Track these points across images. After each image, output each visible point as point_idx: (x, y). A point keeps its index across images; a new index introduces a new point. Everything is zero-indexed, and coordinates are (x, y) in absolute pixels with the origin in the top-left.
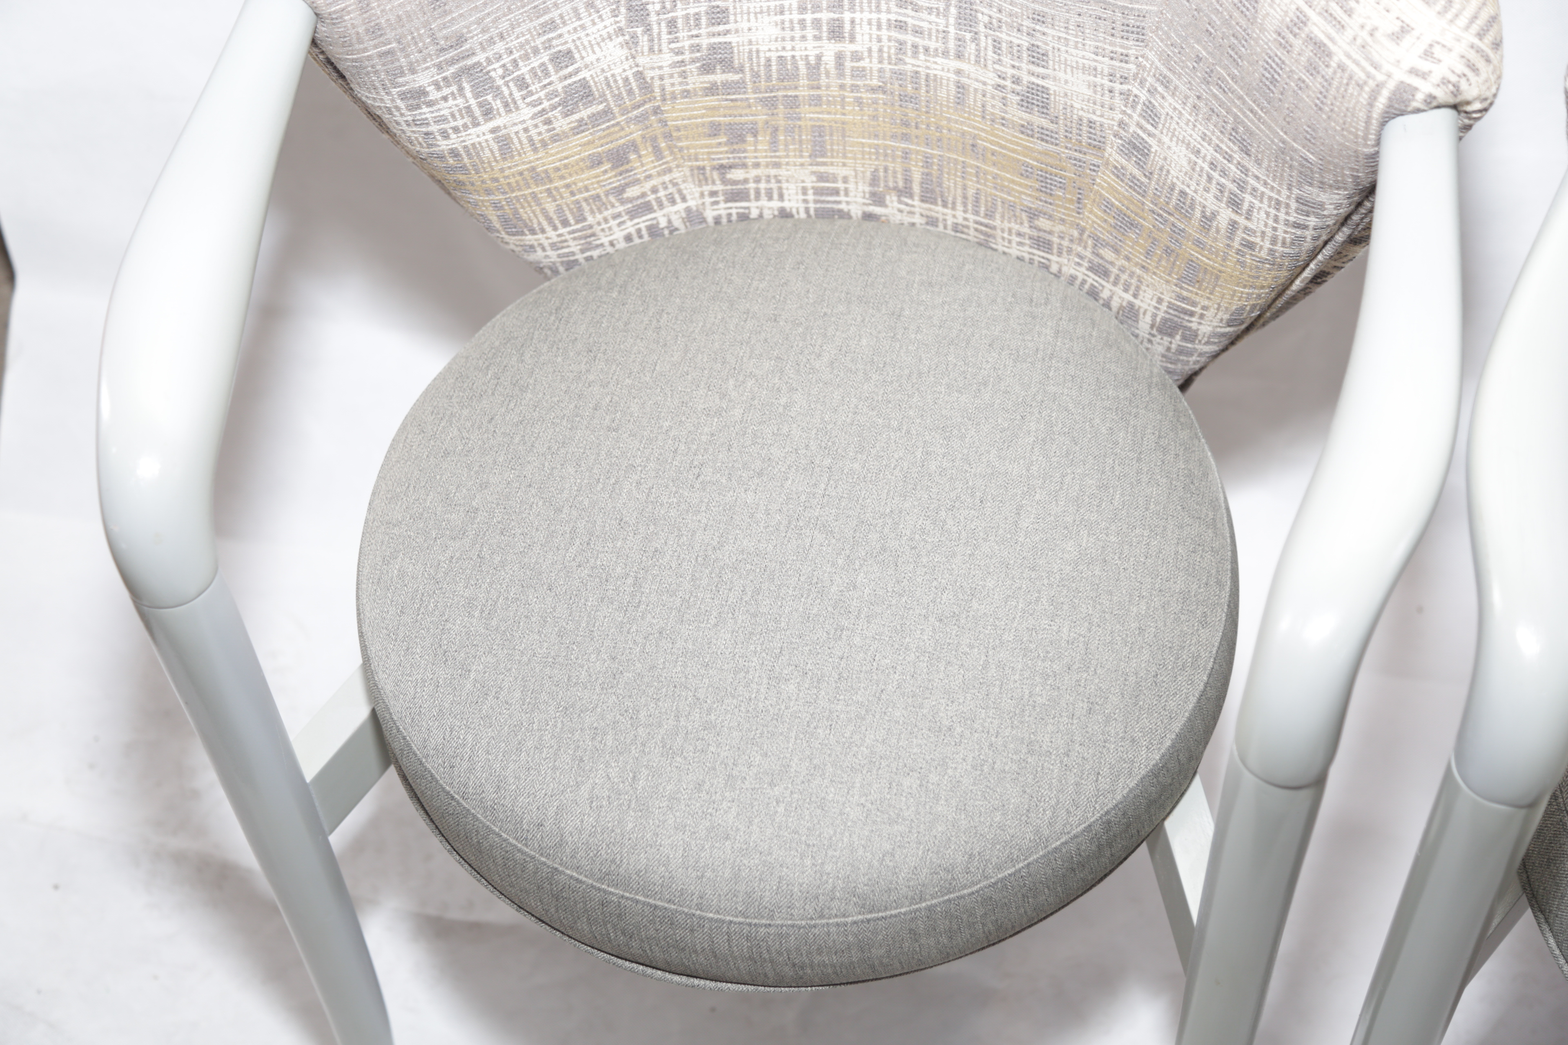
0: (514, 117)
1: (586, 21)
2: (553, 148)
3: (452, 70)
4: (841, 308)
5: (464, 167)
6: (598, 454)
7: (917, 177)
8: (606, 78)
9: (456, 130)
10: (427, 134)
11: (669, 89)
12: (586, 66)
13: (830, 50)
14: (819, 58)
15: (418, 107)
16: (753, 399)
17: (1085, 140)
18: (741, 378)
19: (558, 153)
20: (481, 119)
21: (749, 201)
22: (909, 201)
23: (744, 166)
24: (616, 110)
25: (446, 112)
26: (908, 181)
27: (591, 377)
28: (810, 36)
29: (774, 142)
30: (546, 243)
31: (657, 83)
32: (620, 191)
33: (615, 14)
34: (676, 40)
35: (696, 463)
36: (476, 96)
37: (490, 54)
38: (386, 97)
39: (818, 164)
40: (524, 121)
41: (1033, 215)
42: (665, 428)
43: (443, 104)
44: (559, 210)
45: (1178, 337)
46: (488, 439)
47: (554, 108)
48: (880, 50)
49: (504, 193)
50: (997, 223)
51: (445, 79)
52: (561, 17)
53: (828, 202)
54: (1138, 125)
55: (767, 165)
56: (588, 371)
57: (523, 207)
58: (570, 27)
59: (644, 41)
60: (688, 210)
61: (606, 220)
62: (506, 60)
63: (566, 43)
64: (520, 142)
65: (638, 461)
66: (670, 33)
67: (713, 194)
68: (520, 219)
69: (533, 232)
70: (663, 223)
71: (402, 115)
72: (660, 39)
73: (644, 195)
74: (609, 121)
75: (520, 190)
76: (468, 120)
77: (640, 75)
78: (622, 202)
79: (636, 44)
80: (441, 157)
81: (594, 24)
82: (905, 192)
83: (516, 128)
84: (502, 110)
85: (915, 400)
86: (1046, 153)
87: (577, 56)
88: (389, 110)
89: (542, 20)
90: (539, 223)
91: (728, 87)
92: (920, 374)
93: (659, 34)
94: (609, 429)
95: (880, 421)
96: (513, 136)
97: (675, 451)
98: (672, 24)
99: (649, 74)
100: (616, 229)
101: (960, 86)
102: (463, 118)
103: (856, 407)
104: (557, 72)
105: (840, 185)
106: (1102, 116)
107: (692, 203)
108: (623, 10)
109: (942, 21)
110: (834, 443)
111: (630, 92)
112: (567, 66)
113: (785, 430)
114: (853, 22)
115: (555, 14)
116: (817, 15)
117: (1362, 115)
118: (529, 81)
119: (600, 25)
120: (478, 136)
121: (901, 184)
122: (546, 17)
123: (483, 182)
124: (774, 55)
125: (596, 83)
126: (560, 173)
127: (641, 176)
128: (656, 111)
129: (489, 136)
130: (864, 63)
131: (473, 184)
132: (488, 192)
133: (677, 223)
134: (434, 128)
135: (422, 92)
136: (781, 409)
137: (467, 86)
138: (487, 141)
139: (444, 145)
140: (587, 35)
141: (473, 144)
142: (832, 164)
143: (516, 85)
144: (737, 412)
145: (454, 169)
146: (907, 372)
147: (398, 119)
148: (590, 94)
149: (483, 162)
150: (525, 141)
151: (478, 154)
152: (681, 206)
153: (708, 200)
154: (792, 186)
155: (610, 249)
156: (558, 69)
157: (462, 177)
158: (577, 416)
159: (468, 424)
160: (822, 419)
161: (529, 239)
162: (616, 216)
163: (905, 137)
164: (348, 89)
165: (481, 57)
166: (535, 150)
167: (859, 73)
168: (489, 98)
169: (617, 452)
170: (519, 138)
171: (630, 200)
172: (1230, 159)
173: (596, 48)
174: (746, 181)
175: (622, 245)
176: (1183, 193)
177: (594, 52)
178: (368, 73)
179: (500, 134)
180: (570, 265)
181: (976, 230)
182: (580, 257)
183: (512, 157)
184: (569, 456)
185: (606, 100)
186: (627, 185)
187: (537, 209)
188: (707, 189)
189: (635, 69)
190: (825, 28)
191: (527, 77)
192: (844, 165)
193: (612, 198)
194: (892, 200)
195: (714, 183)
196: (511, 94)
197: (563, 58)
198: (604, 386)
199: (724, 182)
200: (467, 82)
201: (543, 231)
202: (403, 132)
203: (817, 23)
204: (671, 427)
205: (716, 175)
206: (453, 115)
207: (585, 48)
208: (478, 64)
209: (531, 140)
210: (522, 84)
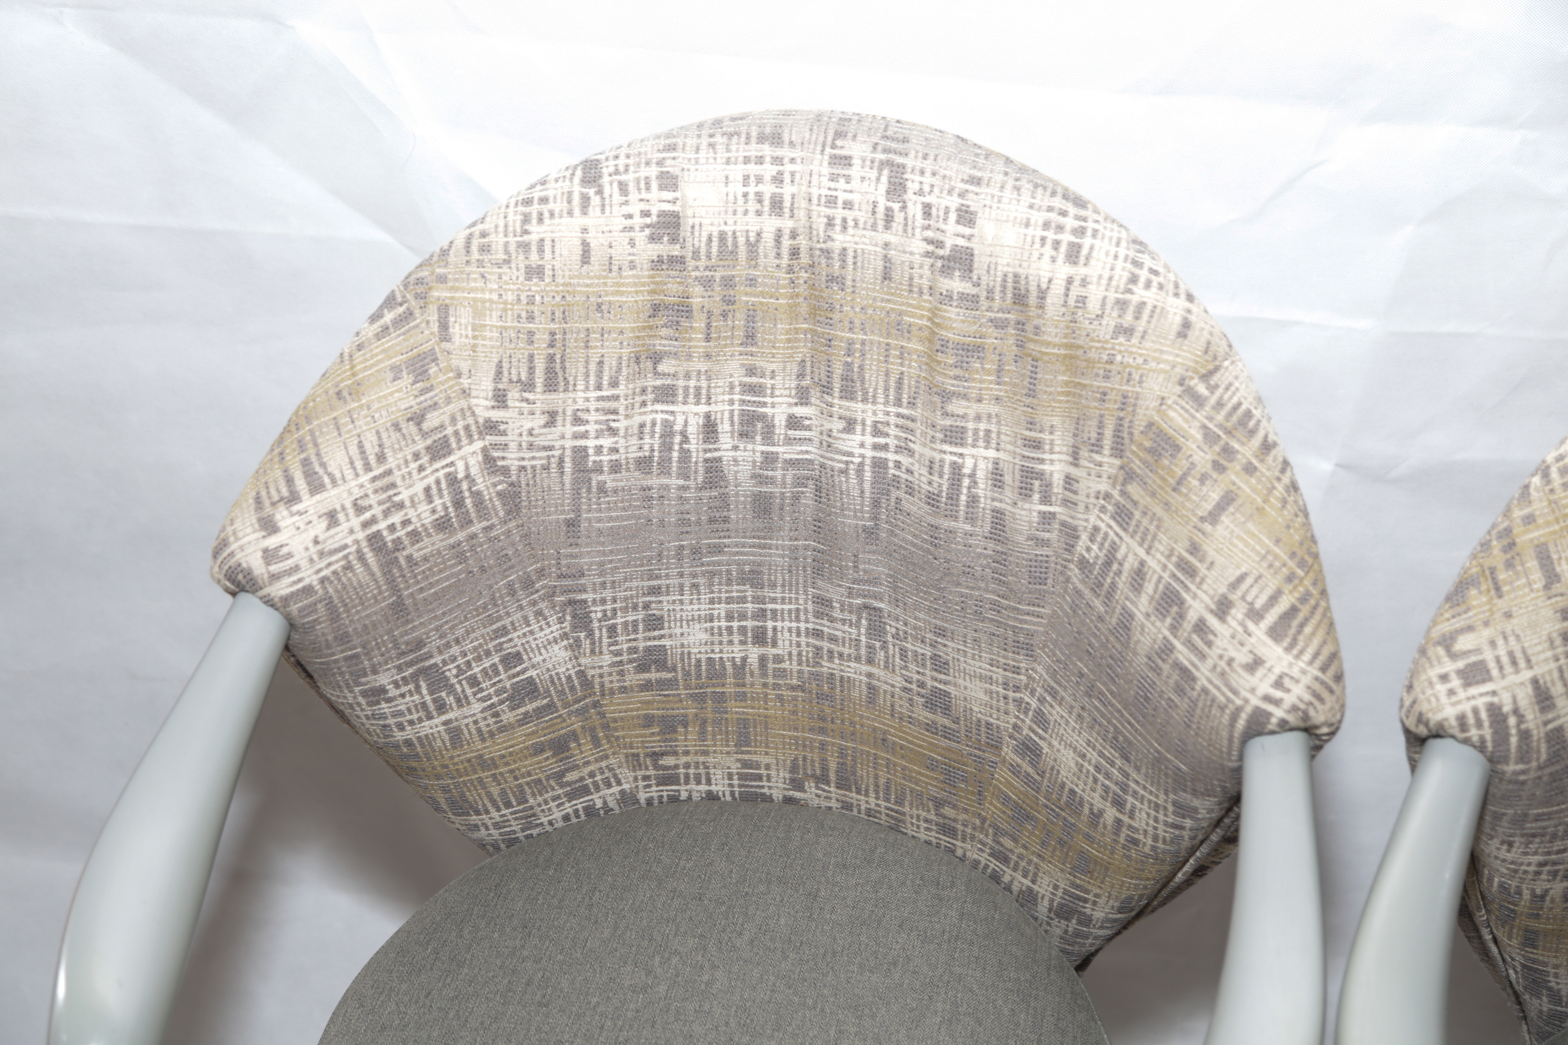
0: (465, 711)
1: (535, 627)
2: (500, 738)
3: (411, 671)
4: (762, 888)
5: (417, 755)
6: (528, 1030)
7: (833, 766)
8: (551, 676)
9: (411, 723)
10: (384, 726)
11: (607, 685)
12: (533, 666)
13: (754, 653)
14: (744, 659)
15: (378, 703)
16: (677, 976)
17: (983, 739)
18: (666, 956)
19: (504, 742)
20: (435, 713)
21: (679, 784)
22: (827, 788)
23: (675, 753)
24: (559, 704)
25: (403, 707)
26: (825, 769)
27: (525, 953)
28: (736, 641)
29: (703, 733)
30: (489, 823)
31: (597, 680)
32: (560, 775)
33: (561, 621)
34: (616, 643)
35: (621, 1039)
36: (431, 693)
37: (446, 656)
38: (349, 695)
39: (742, 753)
40: (474, 715)
41: (939, 804)
42: (593, 1004)
43: (401, 700)
44: (503, 792)
45: (1074, 921)
46: (424, 1013)
47: (502, 702)
48: (800, 654)
49: (452, 778)
50: (907, 809)
51: (403, 678)
52: (512, 623)
53: (752, 786)
54: (1030, 729)
55: (696, 753)
56: (523, 947)
57: (469, 791)
58: (520, 633)
59: (586, 644)
60: (622, 792)
61: (546, 802)
62: (461, 661)
63: (516, 646)
64: (470, 733)
65: (566, 1036)
66: (610, 637)
67: (646, 778)
68: (467, 801)
69: (478, 813)
70: (599, 804)
71: (362, 710)
72: (600, 642)
73: (582, 779)
74: (552, 713)
75: (467, 775)
76: (422, 714)
77: (581, 674)
78: (562, 786)
79: (579, 646)
80: (396, 746)
81: (542, 629)
82: (822, 779)
83: (466, 721)
84: (454, 705)
85: (829, 979)
86: (949, 749)
87: (525, 657)
88: (351, 706)
89: (494, 627)
90: (484, 805)
91: (662, 684)
92: (834, 953)
93: (600, 638)
94: (540, 1004)
95: (796, 999)
96: (463, 727)
97: (602, 1028)
98: (612, 630)
99: (591, 672)
100: (555, 810)
101: (870, 687)
102: (418, 712)
103: (774, 985)
104: (506, 671)
105: (763, 772)
106: (998, 719)
107: (626, 786)
108: (568, 618)
109: (854, 631)
110: (752, 1021)
111: (572, 688)
112: (515, 666)
113: (706, 1007)
114: (775, 629)
115: (507, 621)
116: (744, 623)
117: (1225, 734)
118: (481, 680)
119: (548, 631)
120: (431, 728)
121: (818, 772)
122: (499, 624)
123: (434, 768)
124: (703, 657)
125: (541, 680)
126: (505, 760)
127: (580, 763)
128: (596, 704)
129: (441, 728)
130: (786, 665)
131: (424, 770)
132: (438, 777)
133: (612, 804)
134: (391, 721)
135: (383, 690)
136: (703, 987)
137: (423, 685)
138: (439, 732)
139: (399, 736)
140: (535, 639)
141: (426, 736)
142: (755, 753)
143: (468, 683)
144: (662, 989)
145: (406, 757)
146: (822, 951)
147: (359, 713)
148: (536, 690)
149: (434, 751)
150: (474, 732)
151: (430, 744)
152: (616, 789)
153: (641, 784)
154: (719, 772)
155: (548, 828)
156: (507, 668)
157: (414, 764)
158: (510, 991)
159: (406, 999)
160: (742, 996)
161: (474, 819)
162: (554, 799)
163: (822, 731)
164: (316, 688)
165: (437, 659)
166: (483, 740)
167: (781, 673)
168: (443, 694)
169: (546, 1028)
170: (469, 730)
171: (569, 784)
172: (1112, 764)
173: (543, 651)
174: (676, 767)
175: (560, 824)
176: (1072, 792)
177: (541, 654)
178: (334, 675)
179: (452, 726)
180: (511, 842)
181: (887, 815)
182: (520, 835)
183: (462, 746)
184: (500, 1031)
185: (550, 696)
186: (567, 770)
187: (483, 792)
188: (640, 774)
189: (578, 669)
190: (750, 635)
191: (479, 676)
192: (767, 754)
193: (552, 783)
194: (810, 787)
195: (647, 768)
196: (463, 691)
197: (512, 660)
198: (537, 961)
199: (657, 767)
200: (425, 681)
201: (487, 812)
202: (363, 724)
203: (743, 630)
204: (598, 1003)
205: (648, 762)
206: (409, 710)
207: (532, 650)
208: (435, 665)
209: (479, 730)
210: (474, 682)
